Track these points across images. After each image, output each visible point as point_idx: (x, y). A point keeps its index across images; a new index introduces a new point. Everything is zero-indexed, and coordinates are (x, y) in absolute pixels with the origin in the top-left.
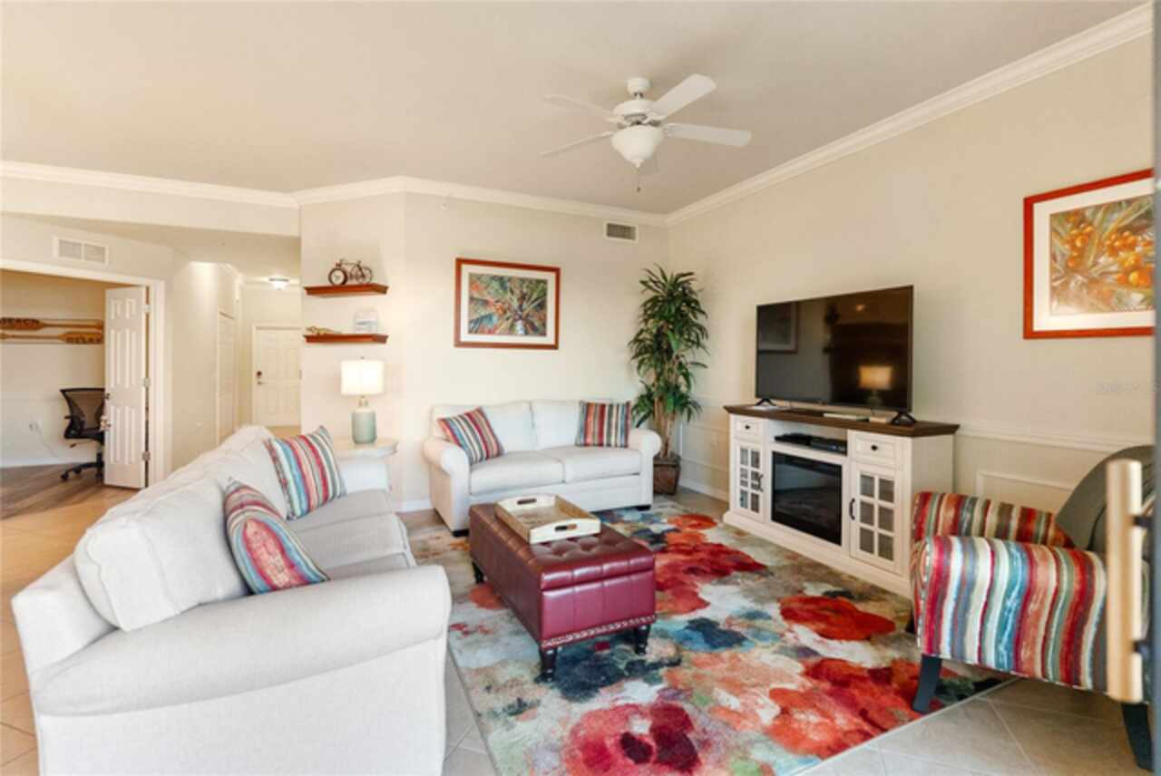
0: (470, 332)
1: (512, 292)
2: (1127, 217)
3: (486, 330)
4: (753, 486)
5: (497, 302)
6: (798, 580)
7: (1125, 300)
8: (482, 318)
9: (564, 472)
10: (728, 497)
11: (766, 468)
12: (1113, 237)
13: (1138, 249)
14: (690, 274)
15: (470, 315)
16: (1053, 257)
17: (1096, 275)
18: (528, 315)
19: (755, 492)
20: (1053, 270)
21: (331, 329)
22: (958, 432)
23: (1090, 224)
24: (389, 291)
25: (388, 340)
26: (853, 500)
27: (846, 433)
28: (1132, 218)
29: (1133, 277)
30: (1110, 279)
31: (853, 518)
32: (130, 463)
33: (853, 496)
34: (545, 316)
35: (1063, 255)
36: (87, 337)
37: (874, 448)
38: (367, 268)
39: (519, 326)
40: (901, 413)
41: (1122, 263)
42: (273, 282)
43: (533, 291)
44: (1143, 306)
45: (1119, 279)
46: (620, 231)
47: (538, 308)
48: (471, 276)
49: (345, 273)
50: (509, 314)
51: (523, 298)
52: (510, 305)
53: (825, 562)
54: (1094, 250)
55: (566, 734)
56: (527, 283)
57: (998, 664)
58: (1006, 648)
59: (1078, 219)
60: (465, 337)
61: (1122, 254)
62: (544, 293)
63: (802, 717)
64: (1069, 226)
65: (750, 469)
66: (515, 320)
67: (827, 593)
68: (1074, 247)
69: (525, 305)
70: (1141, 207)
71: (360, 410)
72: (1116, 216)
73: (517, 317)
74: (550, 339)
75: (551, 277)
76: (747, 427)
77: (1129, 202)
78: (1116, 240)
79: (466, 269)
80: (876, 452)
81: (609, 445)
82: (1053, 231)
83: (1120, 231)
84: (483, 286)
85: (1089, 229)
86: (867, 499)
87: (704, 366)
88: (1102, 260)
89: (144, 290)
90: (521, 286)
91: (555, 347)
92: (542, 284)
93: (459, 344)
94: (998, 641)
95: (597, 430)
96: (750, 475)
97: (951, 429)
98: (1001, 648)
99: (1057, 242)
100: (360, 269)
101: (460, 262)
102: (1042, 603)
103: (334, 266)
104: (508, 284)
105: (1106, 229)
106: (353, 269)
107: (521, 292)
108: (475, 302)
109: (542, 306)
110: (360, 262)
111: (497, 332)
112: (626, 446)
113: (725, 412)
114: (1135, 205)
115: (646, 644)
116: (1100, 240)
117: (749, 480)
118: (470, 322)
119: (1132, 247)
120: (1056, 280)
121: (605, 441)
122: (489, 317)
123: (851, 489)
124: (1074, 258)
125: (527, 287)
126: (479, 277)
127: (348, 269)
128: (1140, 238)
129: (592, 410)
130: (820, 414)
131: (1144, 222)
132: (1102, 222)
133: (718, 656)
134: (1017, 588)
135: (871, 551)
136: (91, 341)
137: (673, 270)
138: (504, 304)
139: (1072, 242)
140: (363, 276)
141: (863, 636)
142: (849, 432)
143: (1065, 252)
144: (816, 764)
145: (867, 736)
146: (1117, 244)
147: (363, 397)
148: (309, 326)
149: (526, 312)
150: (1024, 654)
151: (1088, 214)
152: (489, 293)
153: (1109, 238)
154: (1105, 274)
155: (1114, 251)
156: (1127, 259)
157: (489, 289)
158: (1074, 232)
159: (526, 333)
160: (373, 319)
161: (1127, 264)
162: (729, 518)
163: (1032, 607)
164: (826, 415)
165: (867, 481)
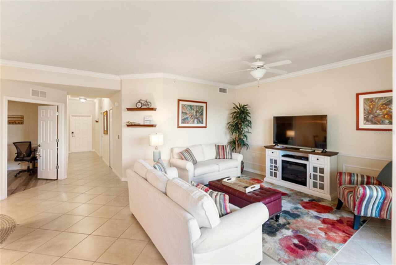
0: (182, 123)
1: (194, 110)
2: (384, 101)
3: (186, 122)
4: (275, 170)
5: (190, 113)
6: (299, 197)
7: (384, 122)
8: (186, 118)
9: (219, 168)
10: (265, 174)
11: (280, 165)
12: (381, 106)
13: (387, 109)
14: (247, 105)
15: (182, 117)
16: (365, 110)
17: (376, 115)
18: (198, 117)
19: (275, 171)
20: (364, 113)
21: (136, 122)
22: (338, 154)
23: (375, 102)
24: (157, 110)
25: (157, 126)
26: (311, 174)
27: (308, 155)
28: (386, 101)
29: (386, 116)
30: (380, 116)
31: (311, 179)
32: (50, 170)
33: (311, 172)
34: (203, 117)
35: (367, 109)
36: (17, 122)
37: (318, 159)
38: (149, 102)
39: (196, 120)
40: (323, 150)
41: (383, 113)
42: (81, 100)
43: (199, 110)
44: (389, 124)
45: (382, 117)
46: (222, 90)
47: (201, 115)
48: (182, 105)
49: (141, 103)
50: (193, 117)
51: (197, 112)
52: (193, 114)
53: (304, 192)
54: (376, 109)
55: (279, 245)
56: (198, 107)
57: (375, 216)
58: (378, 212)
59: (371, 100)
60: (181, 125)
61: (383, 110)
62: (202, 110)
63: (331, 234)
64: (369, 102)
65: (273, 165)
66: (195, 119)
67: (309, 200)
68: (370, 108)
69: (197, 114)
70: (388, 99)
71: (155, 151)
72: (382, 101)
73: (195, 118)
74: (204, 125)
75: (204, 105)
76: (273, 153)
77: (385, 98)
78: (382, 106)
79: (181, 103)
80: (318, 161)
81: (227, 158)
82: (364, 102)
83: (383, 105)
84: (186, 108)
85: (374, 103)
86: (315, 173)
87: (251, 133)
88: (378, 111)
89: (56, 107)
90: (196, 108)
91: (205, 127)
92: (202, 107)
93: (179, 127)
94: (376, 210)
95: (223, 154)
96: (273, 166)
97: (336, 154)
98: (377, 212)
99: (365, 105)
100: (147, 102)
101: (179, 100)
102: (388, 200)
103: (138, 101)
104: (193, 107)
105: (379, 104)
106: (144, 103)
107: (196, 110)
108: (183, 113)
109: (202, 114)
110: (147, 100)
111: (190, 123)
112: (231, 158)
113: (264, 148)
114: (386, 99)
115: (279, 219)
116: (377, 106)
117: (273, 168)
118: (182, 120)
119: (386, 109)
120: (365, 115)
121: (225, 157)
122: (187, 118)
123: (310, 171)
124: (370, 110)
125: (198, 108)
126: (184, 105)
127: (143, 102)
128: (388, 107)
129: (220, 147)
130: (299, 149)
131: (389, 103)
132: (378, 102)
133: (297, 220)
134: (383, 197)
135: (317, 187)
136: (19, 123)
137: (242, 104)
138: (191, 114)
139: (370, 106)
140: (148, 105)
141: (328, 212)
142: (309, 155)
143: (368, 109)
144: (343, 246)
145: (349, 237)
146: (382, 108)
147: (156, 146)
148: (128, 121)
149: (197, 116)
150: (382, 213)
151: (374, 99)
152: (187, 110)
153: (379, 106)
154: (379, 115)
155: (381, 110)
156: (384, 112)
157: (188, 109)
158: (370, 104)
159: (198, 123)
160: (151, 119)
161: (384, 113)
162: (266, 179)
163: (386, 201)
164: (301, 150)
165: (315, 169)
